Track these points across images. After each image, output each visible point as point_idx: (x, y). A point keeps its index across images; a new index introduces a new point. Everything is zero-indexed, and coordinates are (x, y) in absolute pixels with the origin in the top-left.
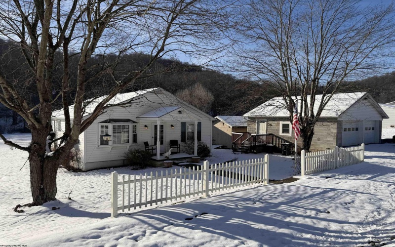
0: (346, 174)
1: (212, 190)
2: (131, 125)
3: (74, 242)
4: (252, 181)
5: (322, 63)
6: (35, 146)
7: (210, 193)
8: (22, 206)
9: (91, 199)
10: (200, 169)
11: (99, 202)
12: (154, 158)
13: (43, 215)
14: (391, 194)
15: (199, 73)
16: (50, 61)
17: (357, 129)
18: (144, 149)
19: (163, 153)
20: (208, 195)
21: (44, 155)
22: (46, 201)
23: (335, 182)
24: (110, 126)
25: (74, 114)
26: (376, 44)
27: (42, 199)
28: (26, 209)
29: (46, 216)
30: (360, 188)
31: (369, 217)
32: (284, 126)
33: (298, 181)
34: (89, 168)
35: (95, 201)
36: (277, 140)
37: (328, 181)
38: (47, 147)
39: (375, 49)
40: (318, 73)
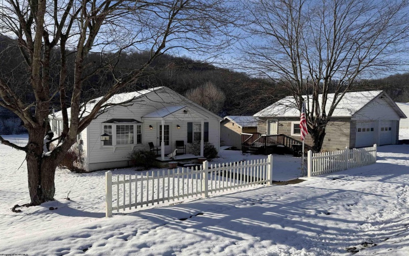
0: (355, 175)
1: (211, 191)
2: (135, 126)
3: (63, 241)
4: (254, 182)
5: (335, 60)
6: (32, 145)
7: (209, 194)
8: (20, 206)
9: (91, 200)
10: (199, 169)
11: (98, 203)
12: (158, 158)
13: (40, 215)
14: (398, 196)
15: (212, 72)
16: (46, 59)
17: (372, 130)
18: (148, 150)
19: (168, 154)
20: (207, 196)
21: (41, 154)
22: (44, 202)
23: (342, 183)
24: (114, 126)
25: (71, 113)
26: (391, 39)
27: (40, 199)
28: (24, 209)
29: (43, 216)
30: (367, 189)
31: (369, 219)
32: (296, 126)
33: (304, 182)
34: (93, 169)
35: (94, 202)
36: (288, 141)
37: (334, 183)
38: (45, 147)
39: (388, 45)
40: (331, 70)
